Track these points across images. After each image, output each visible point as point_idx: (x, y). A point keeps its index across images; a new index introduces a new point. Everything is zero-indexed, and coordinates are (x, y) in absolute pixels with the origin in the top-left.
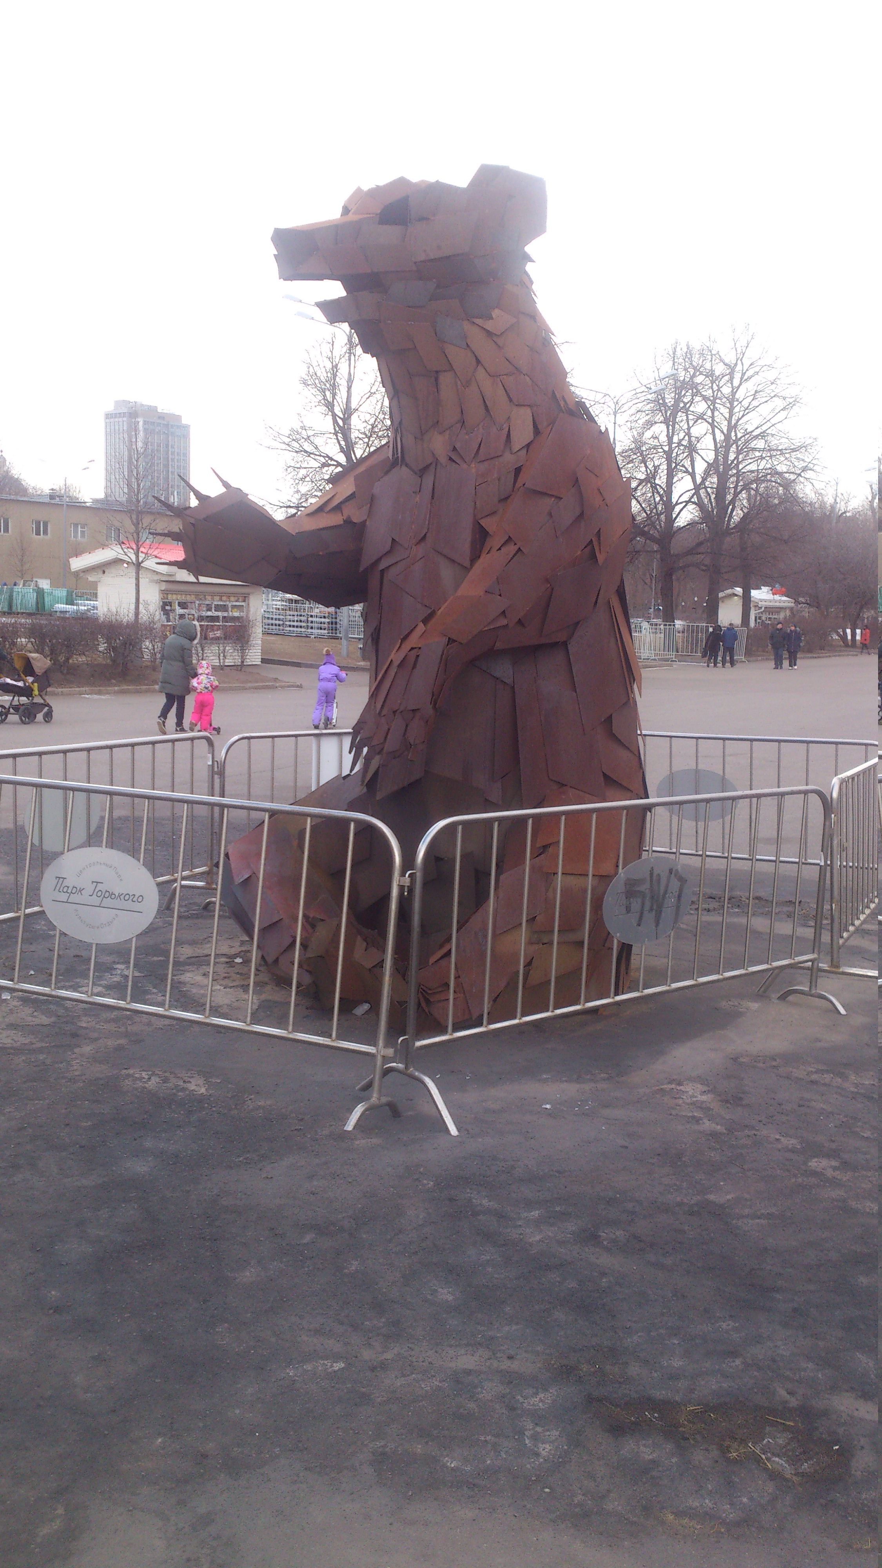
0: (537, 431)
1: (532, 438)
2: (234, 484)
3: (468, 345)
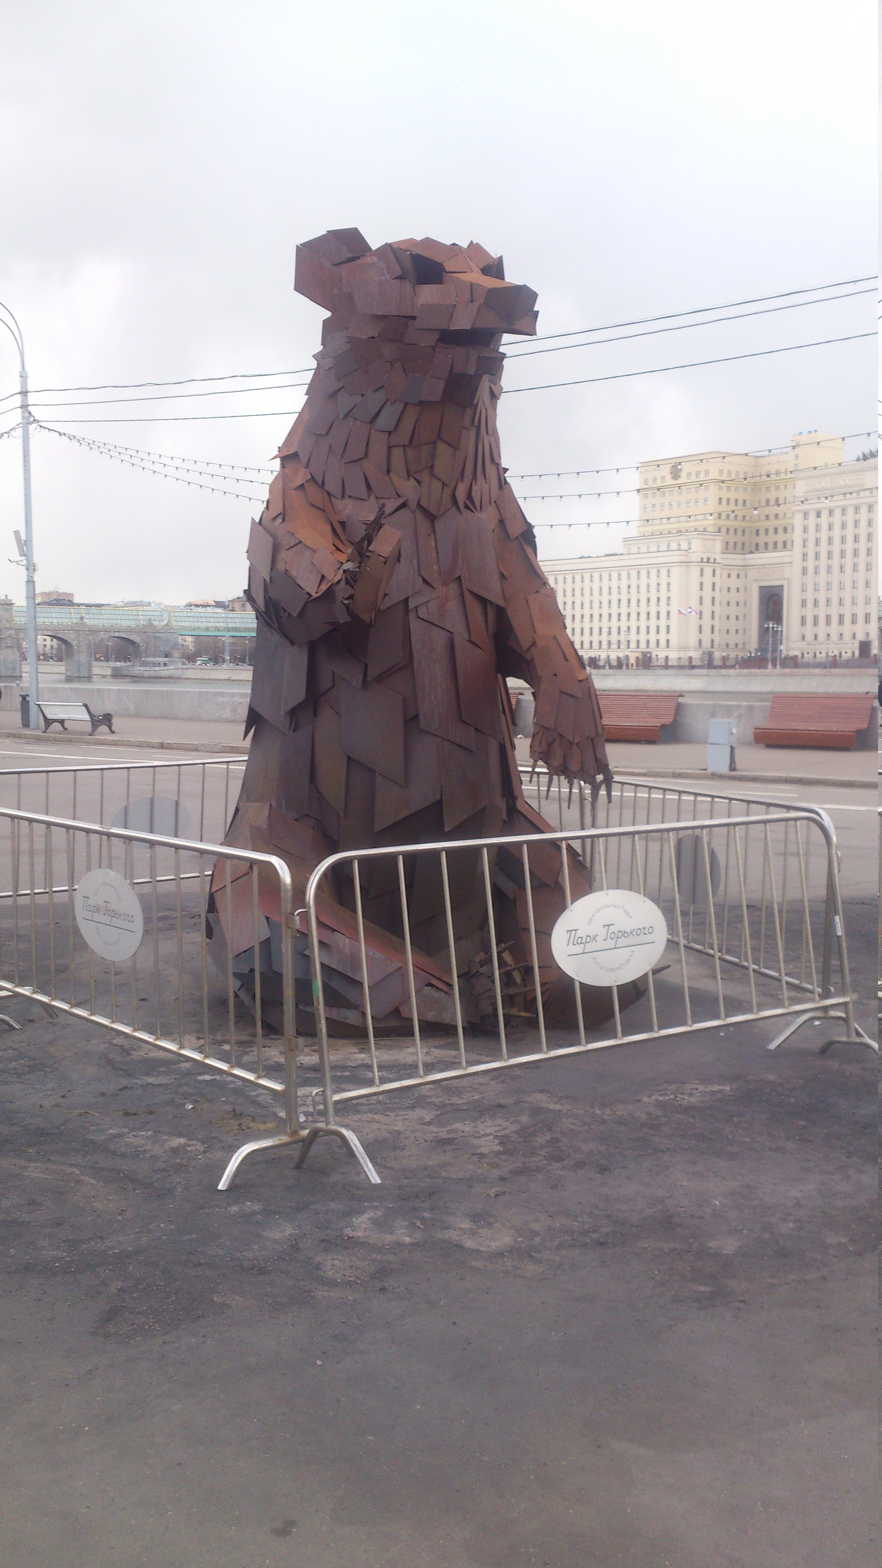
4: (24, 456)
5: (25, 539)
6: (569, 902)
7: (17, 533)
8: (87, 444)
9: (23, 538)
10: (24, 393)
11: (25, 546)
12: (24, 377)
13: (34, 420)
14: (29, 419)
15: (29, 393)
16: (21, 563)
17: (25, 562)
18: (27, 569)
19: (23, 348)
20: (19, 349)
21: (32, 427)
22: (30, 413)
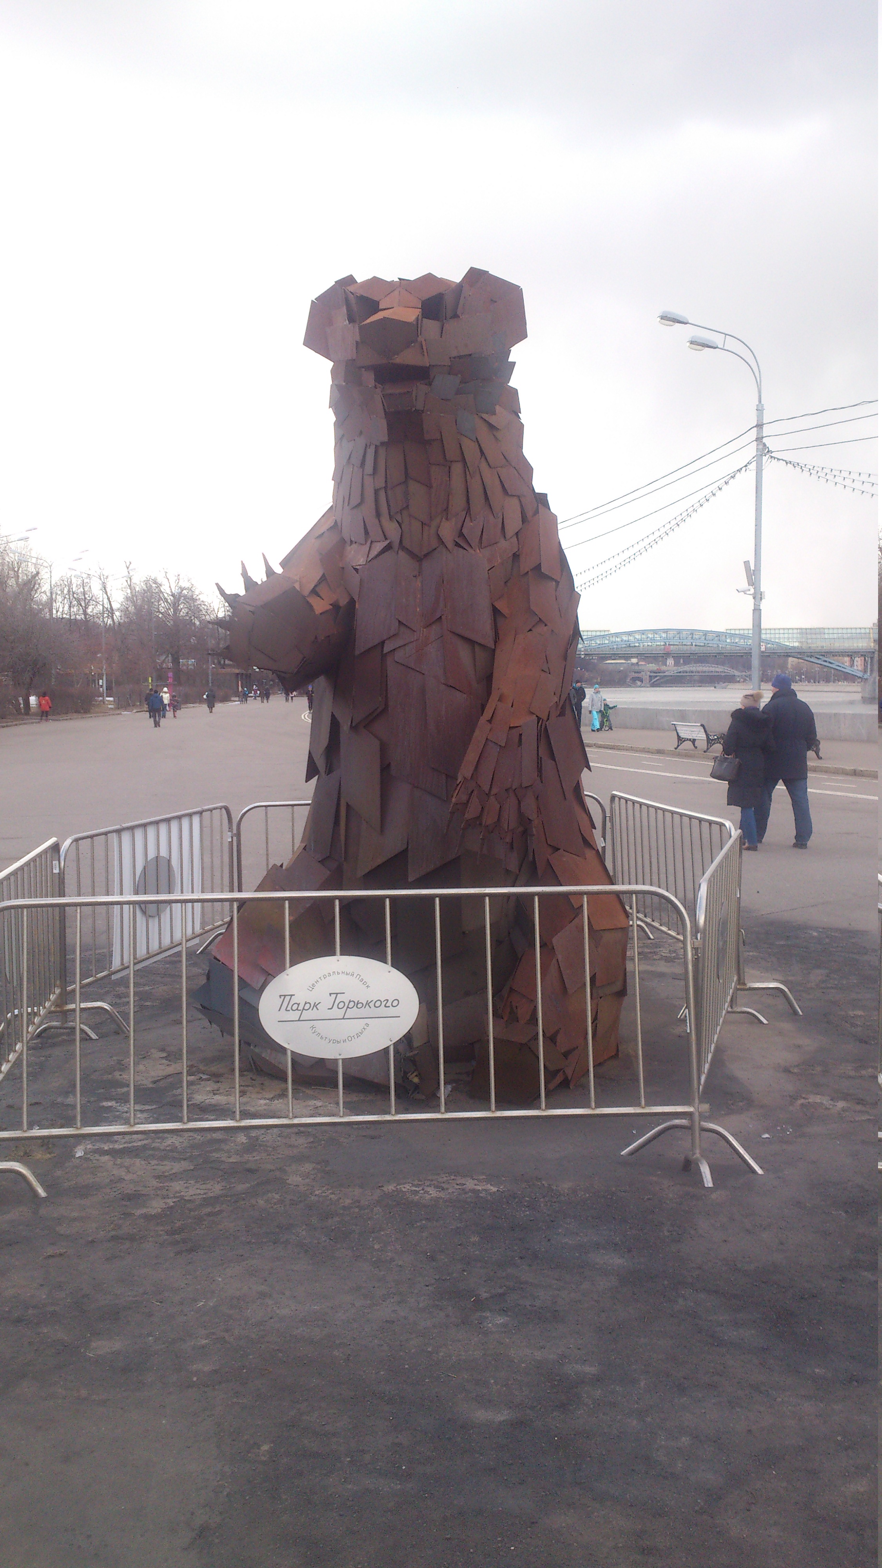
0: (523, 520)
1: (520, 526)
3: (476, 438)
4: (757, 488)
5: (754, 569)
6: (288, 965)
7: (747, 563)
8: (808, 470)
9: (752, 568)
10: (760, 426)
11: (753, 575)
12: (760, 410)
13: (768, 452)
14: (763, 450)
15: (764, 425)
16: (748, 593)
17: (752, 591)
18: (754, 598)
19: (760, 382)
20: (757, 383)
21: (765, 458)
22: (764, 445)
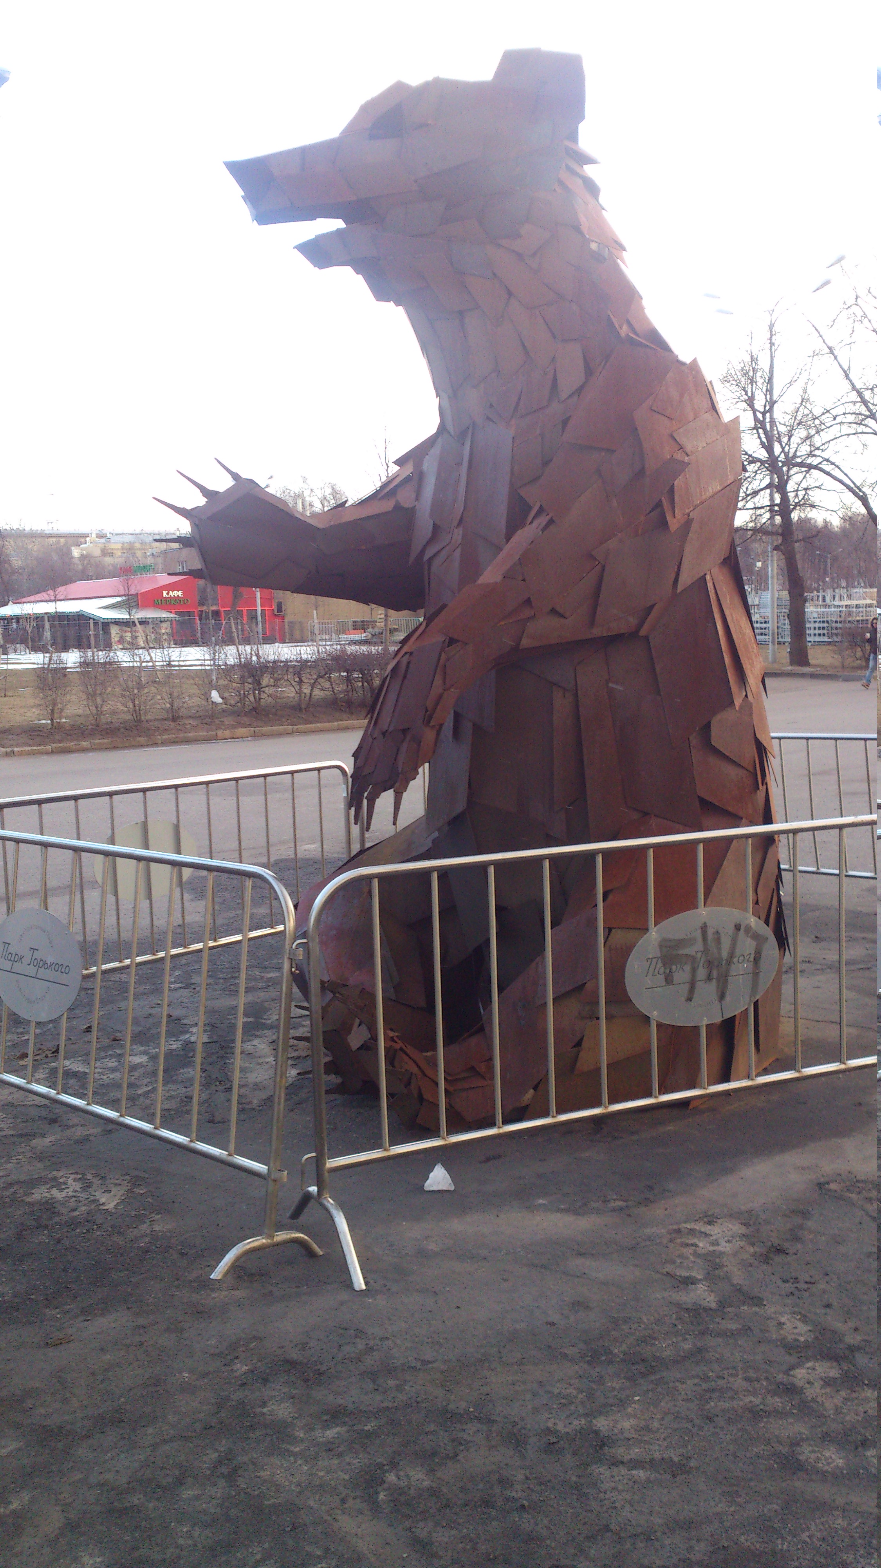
0: (589, 372)
1: (583, 379)
2: (245, 475)
3: (494, 274)
